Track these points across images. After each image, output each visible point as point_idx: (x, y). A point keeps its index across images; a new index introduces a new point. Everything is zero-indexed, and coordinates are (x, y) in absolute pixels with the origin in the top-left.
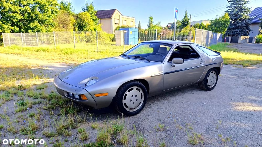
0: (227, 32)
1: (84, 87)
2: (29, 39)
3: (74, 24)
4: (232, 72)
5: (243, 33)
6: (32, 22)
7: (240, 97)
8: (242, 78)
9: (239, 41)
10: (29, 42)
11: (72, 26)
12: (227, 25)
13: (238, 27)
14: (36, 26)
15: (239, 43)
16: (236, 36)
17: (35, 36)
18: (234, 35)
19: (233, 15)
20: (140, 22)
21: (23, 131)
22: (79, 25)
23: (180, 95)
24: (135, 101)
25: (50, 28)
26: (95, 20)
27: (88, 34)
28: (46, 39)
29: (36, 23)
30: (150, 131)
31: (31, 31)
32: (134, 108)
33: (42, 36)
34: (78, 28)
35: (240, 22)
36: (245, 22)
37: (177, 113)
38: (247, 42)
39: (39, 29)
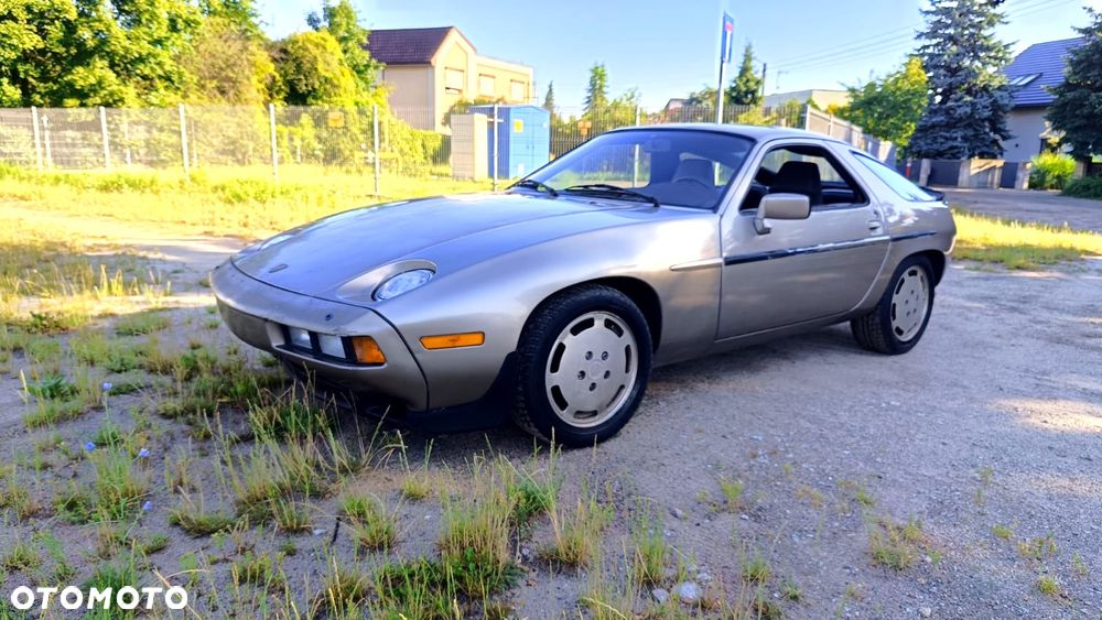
0: (914, 138)
1: (369, 303)
2: (69, 141)
3: (269, 81)
4: (969, 286)
5: (979, 147)
6: (82, 65)
7: (1032, 381)
8: (1013, 309)
9: (963, 178)
10: (65, 150)
11: (258, 91)
12: (915, 107)
13: (960, 120)
14: (100, 83)
15: (964, 185)
16: (949, 158)
17: (95, 126)
18: (940, 154)
19: (942, 71)
20: (550, 86)
21: (71, 506)
22: (291, 85)
23: (779, 370)
24: (598, 378)
25: (162, 94)
26: (362, 68)
27: (335, 120)
28: (143, 144)
29: (100, 68)
30: (679, 512)
31: (78, 102)
32: (594, 413)
33: (124, 127)
34: (286, 99)
35: (968, 98)
36: (986, 101)
37: (785, 439)
38: (992, 183)
39: (111, 94)
